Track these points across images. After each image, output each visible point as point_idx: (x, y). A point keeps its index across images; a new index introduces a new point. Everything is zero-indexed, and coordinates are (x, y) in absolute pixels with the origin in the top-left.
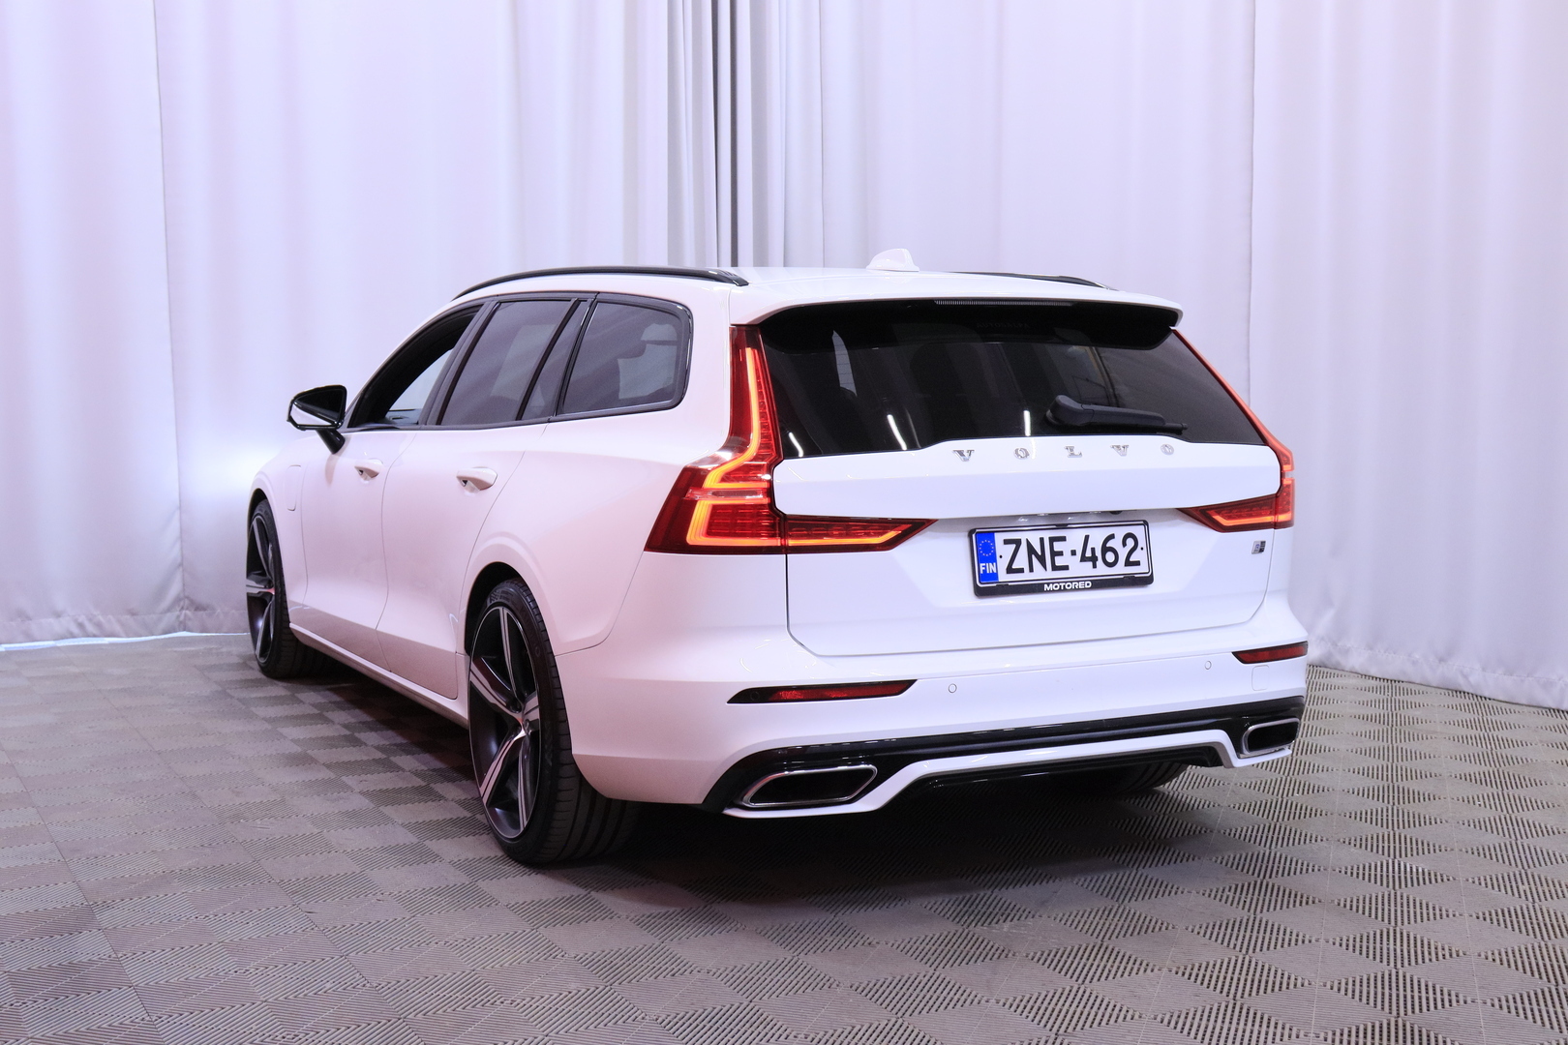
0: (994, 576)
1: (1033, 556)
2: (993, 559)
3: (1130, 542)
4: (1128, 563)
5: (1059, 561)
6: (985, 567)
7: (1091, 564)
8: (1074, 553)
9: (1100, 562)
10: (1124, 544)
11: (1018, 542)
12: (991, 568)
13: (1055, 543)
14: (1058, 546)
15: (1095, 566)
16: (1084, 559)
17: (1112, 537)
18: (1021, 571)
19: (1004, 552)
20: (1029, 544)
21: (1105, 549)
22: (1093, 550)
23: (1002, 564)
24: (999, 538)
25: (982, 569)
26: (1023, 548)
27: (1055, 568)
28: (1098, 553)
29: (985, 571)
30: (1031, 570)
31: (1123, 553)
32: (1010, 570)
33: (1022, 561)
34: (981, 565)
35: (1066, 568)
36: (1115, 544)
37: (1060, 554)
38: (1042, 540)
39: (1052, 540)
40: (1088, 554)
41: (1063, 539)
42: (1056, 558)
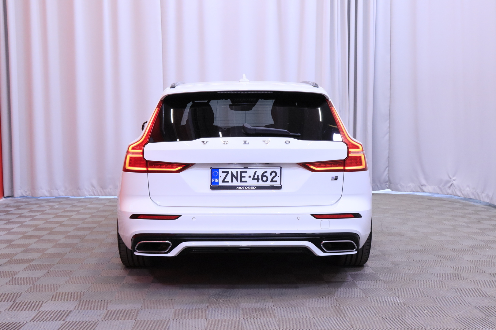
0: (218, 183)
1: (233, 177)
2: (218, 177)
3: (274, 174)
4: (272, 181)
5: (243, 179)
6: (214, 180)
7: (256, 181)
8: (250, 177)
9: (260, 180)
10: (271, 174)
11: (228, 172)
12: (217, 180)
13: (242, 173)
14: (243, 174)
15: (258, 182)
16: (254, 179)
17: (266, 172)
18: (228, 182)
19: (222, 175)
20: (232, 173)
21: (263, 176)
22: (258, 176)
23: (221, 179)
24: (221, 171)
25: (213, 180)
26: (230, 175)
27: (241, 181)
28: (260, 177)
29: (214, 181)
30: (232, 182)
31: (270, 178)
32: (224, 181)
33: (229, 178)
34: (213, 179)
35: (246, 182)
36: (268, 174)
37: (244, 177)
38: (237, 172)
39: (241, 172)
40: (256, 177)
41: (246, 172)
42: (242, 178)
